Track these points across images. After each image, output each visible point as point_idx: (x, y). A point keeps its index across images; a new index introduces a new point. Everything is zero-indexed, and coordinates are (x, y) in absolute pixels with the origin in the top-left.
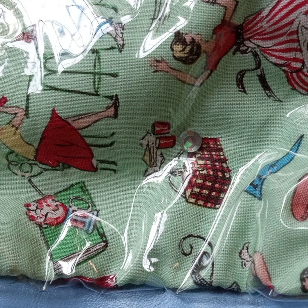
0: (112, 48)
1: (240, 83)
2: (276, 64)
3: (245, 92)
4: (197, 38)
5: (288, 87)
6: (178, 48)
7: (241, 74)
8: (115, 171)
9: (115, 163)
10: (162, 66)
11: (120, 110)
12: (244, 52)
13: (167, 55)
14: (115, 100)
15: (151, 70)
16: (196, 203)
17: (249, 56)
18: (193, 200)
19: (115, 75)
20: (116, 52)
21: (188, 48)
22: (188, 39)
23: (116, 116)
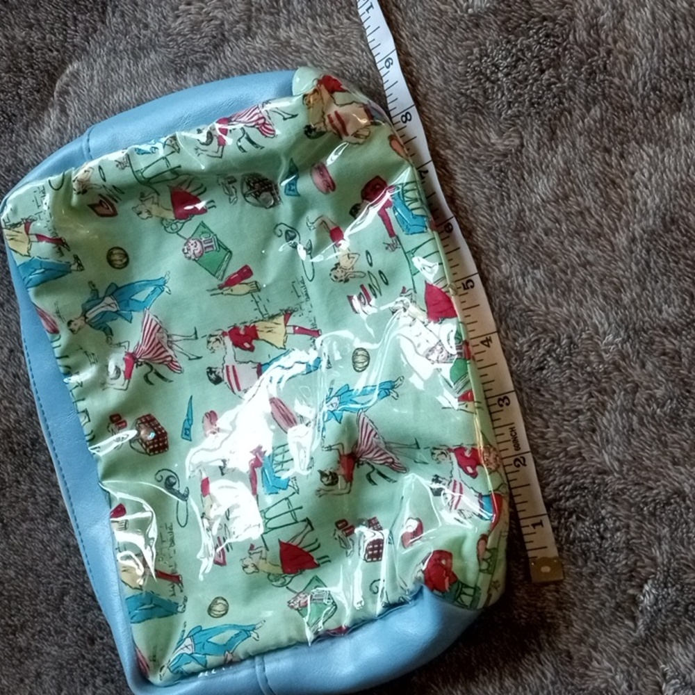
0: (294, 493)
1: (371, 480)
2: (381, 464)
3: (375, 484)
4: (332, 471)
5: (395, 473)
6: (325, 479)
7: (369, 476)
8: (329, 561)
9: (327, 556)
10: (322, 492)
11: (313, 525)
12: (362, 464)
13: (321, 485)
14: (307, 521)
15: (317, 497)
16: (372, 561)
17: (366, 465)
18: (370, 560)
19: (301, 508)
20: (296, 494)
21: (330, 477)
22: (327, 473)
23: (313, 529)
